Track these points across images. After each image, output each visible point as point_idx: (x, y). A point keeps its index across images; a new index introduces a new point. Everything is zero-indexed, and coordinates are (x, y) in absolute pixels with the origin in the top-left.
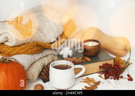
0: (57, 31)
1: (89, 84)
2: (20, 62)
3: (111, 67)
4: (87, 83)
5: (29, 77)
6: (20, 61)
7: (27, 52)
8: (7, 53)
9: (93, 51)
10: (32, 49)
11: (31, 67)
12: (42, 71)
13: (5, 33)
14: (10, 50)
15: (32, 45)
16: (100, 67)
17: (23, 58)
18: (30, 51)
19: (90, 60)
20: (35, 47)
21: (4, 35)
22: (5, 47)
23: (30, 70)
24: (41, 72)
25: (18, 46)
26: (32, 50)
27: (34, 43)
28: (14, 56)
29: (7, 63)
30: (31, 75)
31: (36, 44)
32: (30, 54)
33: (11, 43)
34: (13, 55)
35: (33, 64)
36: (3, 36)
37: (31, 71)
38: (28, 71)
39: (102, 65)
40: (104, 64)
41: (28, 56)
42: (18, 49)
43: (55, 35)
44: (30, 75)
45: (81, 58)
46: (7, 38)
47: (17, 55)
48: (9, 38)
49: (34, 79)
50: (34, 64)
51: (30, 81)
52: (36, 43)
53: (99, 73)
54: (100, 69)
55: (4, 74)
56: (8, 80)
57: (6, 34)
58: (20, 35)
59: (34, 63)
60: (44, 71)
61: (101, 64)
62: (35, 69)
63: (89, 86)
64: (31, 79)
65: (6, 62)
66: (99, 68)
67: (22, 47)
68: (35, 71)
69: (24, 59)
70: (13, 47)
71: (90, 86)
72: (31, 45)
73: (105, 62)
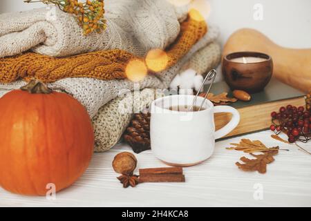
0: (166, 30)
1: (251, 154)
2: (76, 95)
3: (303, 113)
4: (245, 152)
5: (99, 137)
6: (75, 93)
7: (92, 72)
8: (42, 72)
9: (254, 76)
10: (104, 65)
11: (104, 112)
12: (131, 125)
13: (38, 21)
14: (51, 65)
15: (106, 55)
16: (274, 115)
17: (84, 85)
18: (100, 68)
19: (249, 98)
20: (112, 60)
21: (35, 25)
22: (37, 58)
23: (100, 118)
24: (127, 128)
25: (70, 56)
26: (107, 67)
27: (110, 53)
28: (62, 80)
29: (43, 93)
30: (104, 131)
31: (115, 55)
32: (100, 76)
33: (54, 47)
34: (58, 78)
35: (107, 105)
36: (34, 29)
37: (102, 121)
38: (94, 122)
39: (277, 111)
40: (282, 108)
41: (97, 81)
42: (70, 63)
43: (160, 39)
44: (102, 131)
45: (226, 94)
46: (42, 33)
47: (69, 79)
48: (48, 33)
49: (111, 143)
50: (111, 107)
51: (99, 148)
52: (115, 53)
53: (273, 130)
54: (272, 120)
55: (37, 118)
56: (46, 134)
57: (40, 23)
58: (77, 26)
59: (109, 102)
60: (135, 125)
61: (275, 107)
62: (113, 117)
63: (251, 158)
64: (103, 141)
65: (41, 90)
66: (270, 118)
67: (80, 58)
68: (114, 122)
69: (87, 87)
70: (59, 57)
71: (255, 158)
72: (103, 56)
73: (284, 104)
